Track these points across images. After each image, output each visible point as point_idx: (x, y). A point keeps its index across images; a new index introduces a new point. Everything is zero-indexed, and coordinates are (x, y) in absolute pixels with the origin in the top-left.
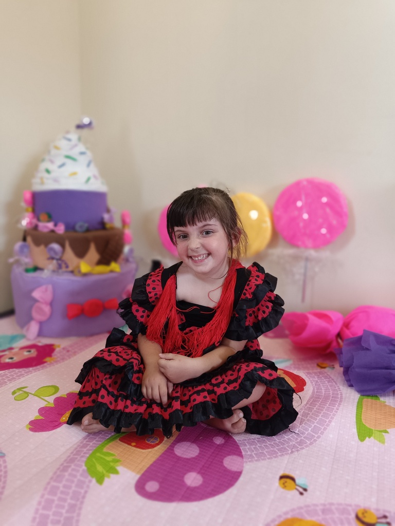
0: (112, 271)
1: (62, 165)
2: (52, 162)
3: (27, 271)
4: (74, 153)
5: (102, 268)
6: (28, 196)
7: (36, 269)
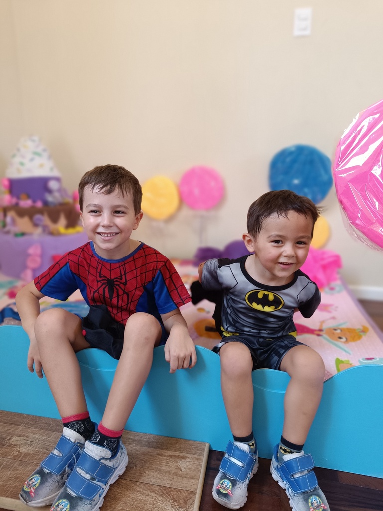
0: (78, 232)
1: (32, 160)
2: (23, 157)
3: (16, 236)
4: (39, 150)
5: (71, 231)
6: (7, 183)
7: (23, 234)
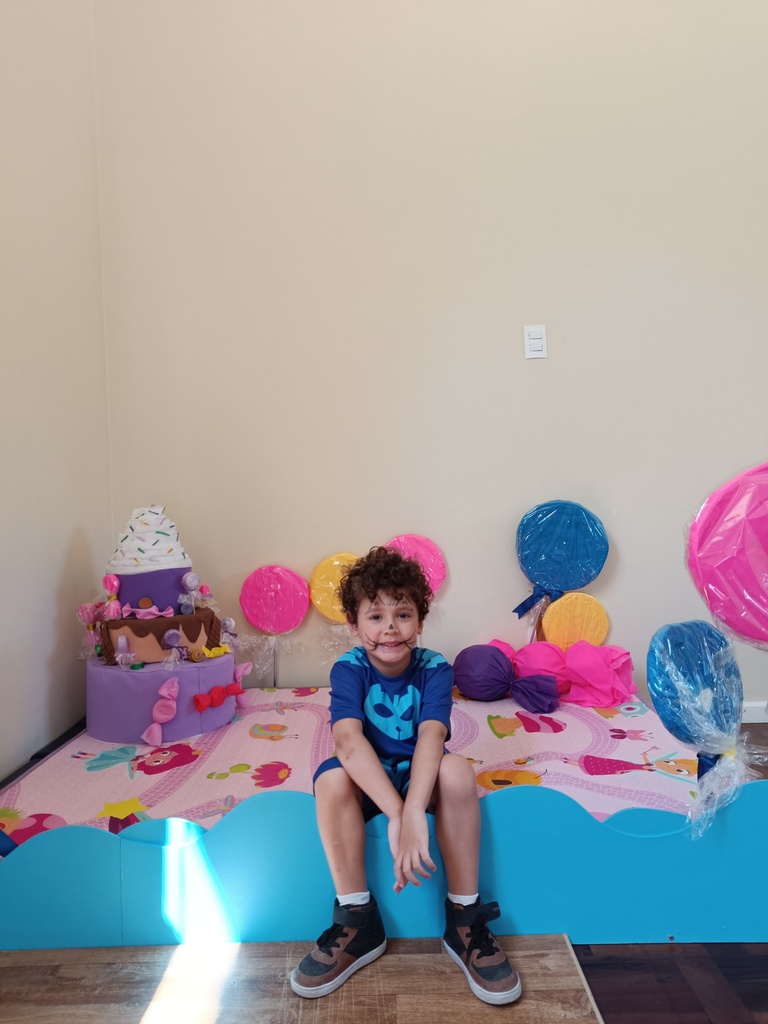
1: (156, 543)
2: (141, 539)
3: (133, 667)
4: (164, 527)
5: (214, 652)
6: (114, 582)
7: (144, 664)
